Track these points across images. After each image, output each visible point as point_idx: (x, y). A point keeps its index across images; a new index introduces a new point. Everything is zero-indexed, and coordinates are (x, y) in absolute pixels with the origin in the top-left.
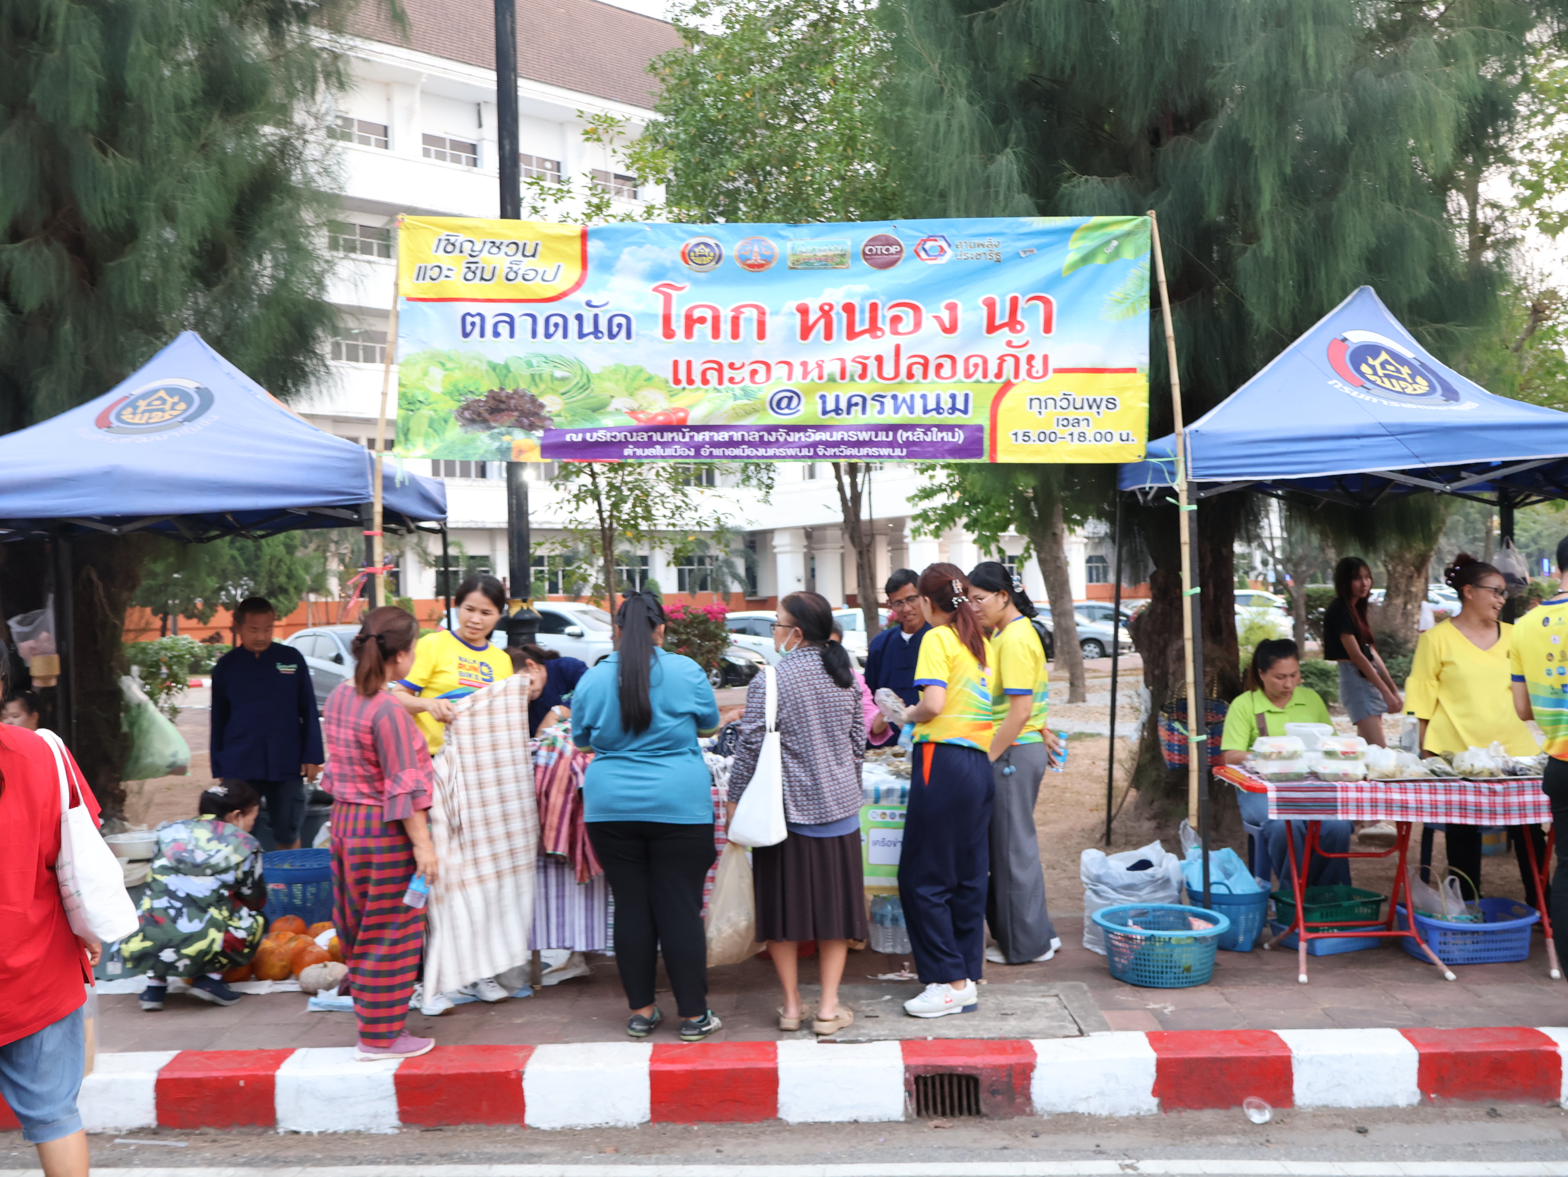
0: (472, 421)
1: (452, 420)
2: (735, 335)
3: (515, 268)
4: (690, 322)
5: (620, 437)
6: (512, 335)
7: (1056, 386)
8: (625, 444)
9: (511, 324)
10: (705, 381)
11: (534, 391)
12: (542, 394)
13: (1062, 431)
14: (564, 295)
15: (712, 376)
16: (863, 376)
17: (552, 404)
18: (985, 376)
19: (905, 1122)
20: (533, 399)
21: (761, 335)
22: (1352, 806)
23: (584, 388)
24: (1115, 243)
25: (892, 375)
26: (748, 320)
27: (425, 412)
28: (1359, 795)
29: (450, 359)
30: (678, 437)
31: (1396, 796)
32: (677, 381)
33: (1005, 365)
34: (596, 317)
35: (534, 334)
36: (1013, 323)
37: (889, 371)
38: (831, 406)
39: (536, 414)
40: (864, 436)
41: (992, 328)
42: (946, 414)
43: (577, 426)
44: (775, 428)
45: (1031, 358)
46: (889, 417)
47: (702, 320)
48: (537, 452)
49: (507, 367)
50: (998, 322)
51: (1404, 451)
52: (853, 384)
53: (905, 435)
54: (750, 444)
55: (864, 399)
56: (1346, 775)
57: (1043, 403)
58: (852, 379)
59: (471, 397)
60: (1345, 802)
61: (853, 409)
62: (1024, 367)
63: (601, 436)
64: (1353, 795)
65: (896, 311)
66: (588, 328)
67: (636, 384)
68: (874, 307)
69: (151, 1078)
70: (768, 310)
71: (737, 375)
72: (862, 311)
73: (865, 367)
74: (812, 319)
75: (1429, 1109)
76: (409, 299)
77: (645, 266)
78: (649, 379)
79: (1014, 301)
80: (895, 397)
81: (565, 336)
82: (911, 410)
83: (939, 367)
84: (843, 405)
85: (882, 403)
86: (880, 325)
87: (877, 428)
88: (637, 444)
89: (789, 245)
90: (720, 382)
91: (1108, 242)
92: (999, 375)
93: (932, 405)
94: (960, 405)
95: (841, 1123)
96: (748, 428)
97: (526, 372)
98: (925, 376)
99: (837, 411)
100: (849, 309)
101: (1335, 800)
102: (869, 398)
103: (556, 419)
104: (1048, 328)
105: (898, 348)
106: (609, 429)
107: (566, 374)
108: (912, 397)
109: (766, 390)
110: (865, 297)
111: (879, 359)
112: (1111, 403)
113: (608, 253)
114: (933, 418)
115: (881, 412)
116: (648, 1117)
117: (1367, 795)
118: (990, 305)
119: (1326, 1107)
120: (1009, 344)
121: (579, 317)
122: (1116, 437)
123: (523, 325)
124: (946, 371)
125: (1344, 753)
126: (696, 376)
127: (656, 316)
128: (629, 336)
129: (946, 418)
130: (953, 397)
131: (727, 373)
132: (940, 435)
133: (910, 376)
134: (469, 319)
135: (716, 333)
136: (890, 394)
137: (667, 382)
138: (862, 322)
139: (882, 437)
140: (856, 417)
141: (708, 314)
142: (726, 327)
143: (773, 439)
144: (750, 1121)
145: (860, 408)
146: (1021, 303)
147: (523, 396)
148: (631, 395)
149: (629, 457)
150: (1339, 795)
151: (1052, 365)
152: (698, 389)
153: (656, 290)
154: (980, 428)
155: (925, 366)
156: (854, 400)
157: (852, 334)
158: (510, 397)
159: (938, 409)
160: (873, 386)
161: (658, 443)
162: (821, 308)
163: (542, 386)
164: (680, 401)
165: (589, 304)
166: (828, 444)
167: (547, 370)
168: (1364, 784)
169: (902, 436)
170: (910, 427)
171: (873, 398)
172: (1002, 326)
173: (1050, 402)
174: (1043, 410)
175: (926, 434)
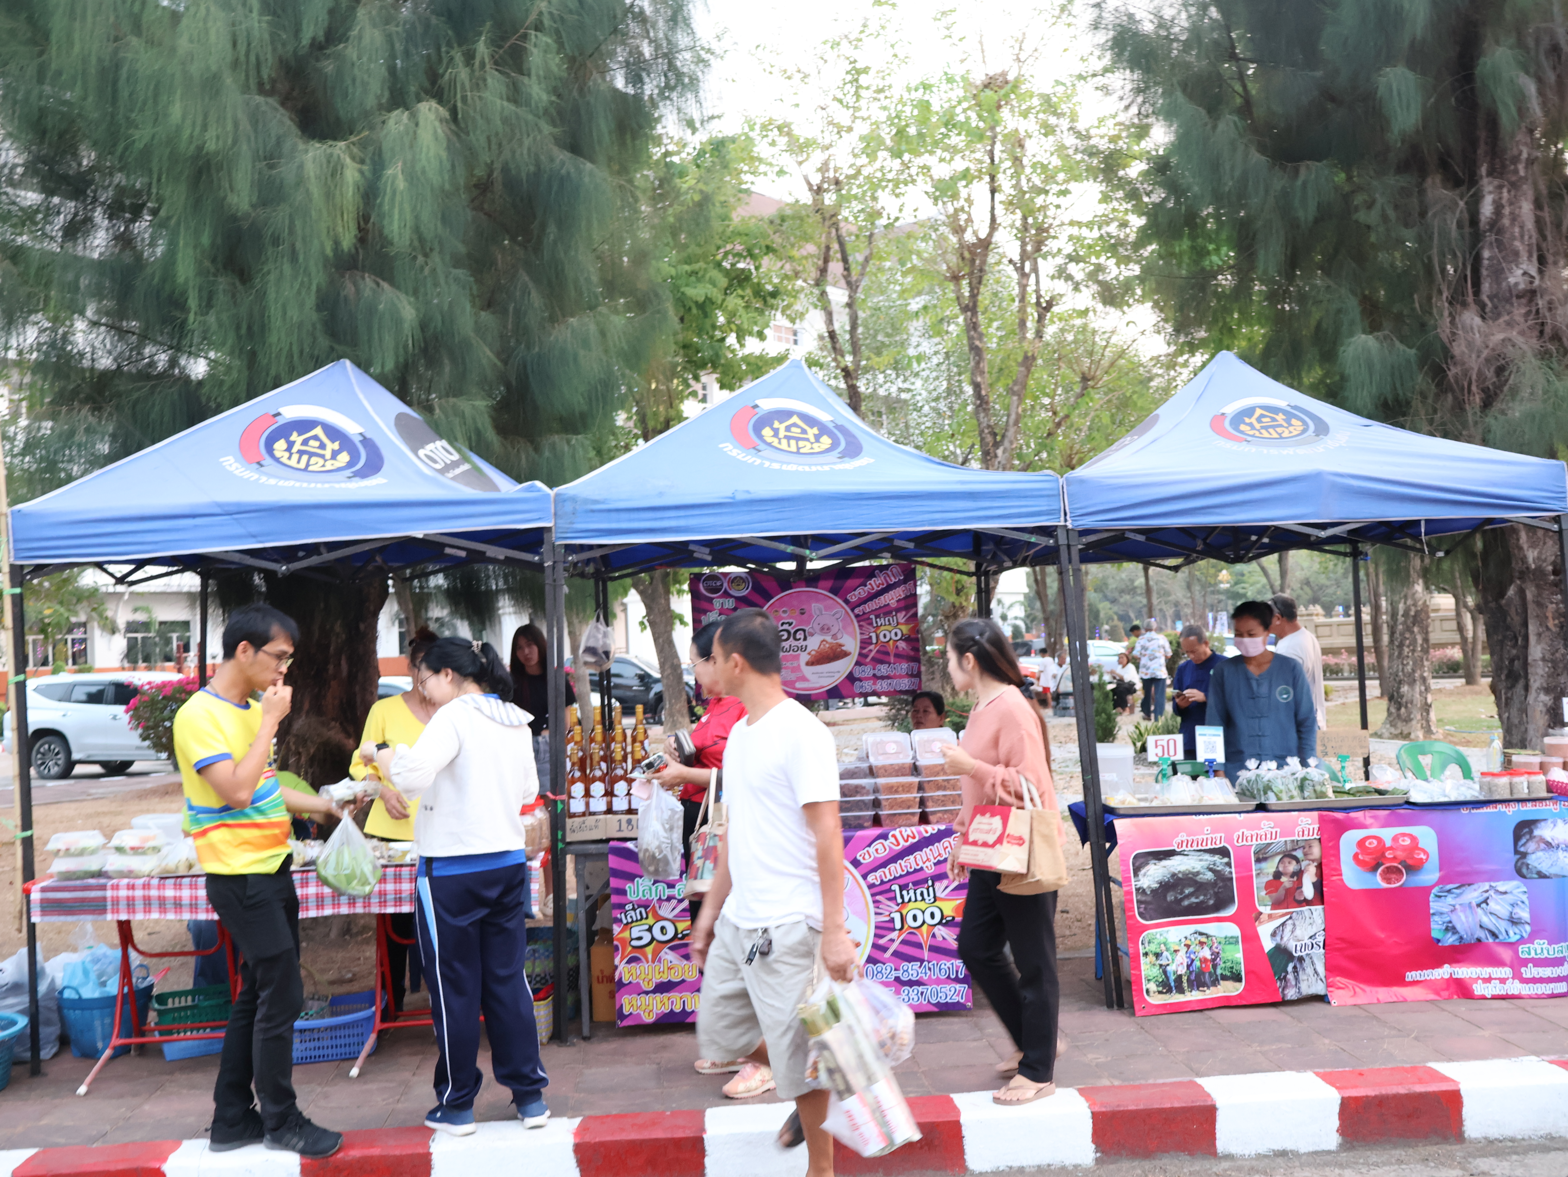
22: (123, 905)
28: (130, 893)
31: (170, 893)
56: (131, 872)
60: (116, 901)
64: (123, 893)
101: (104, 899)
117: (139, 893)
125: (132, 849)
150: (109, 893)
168: (140, 882)
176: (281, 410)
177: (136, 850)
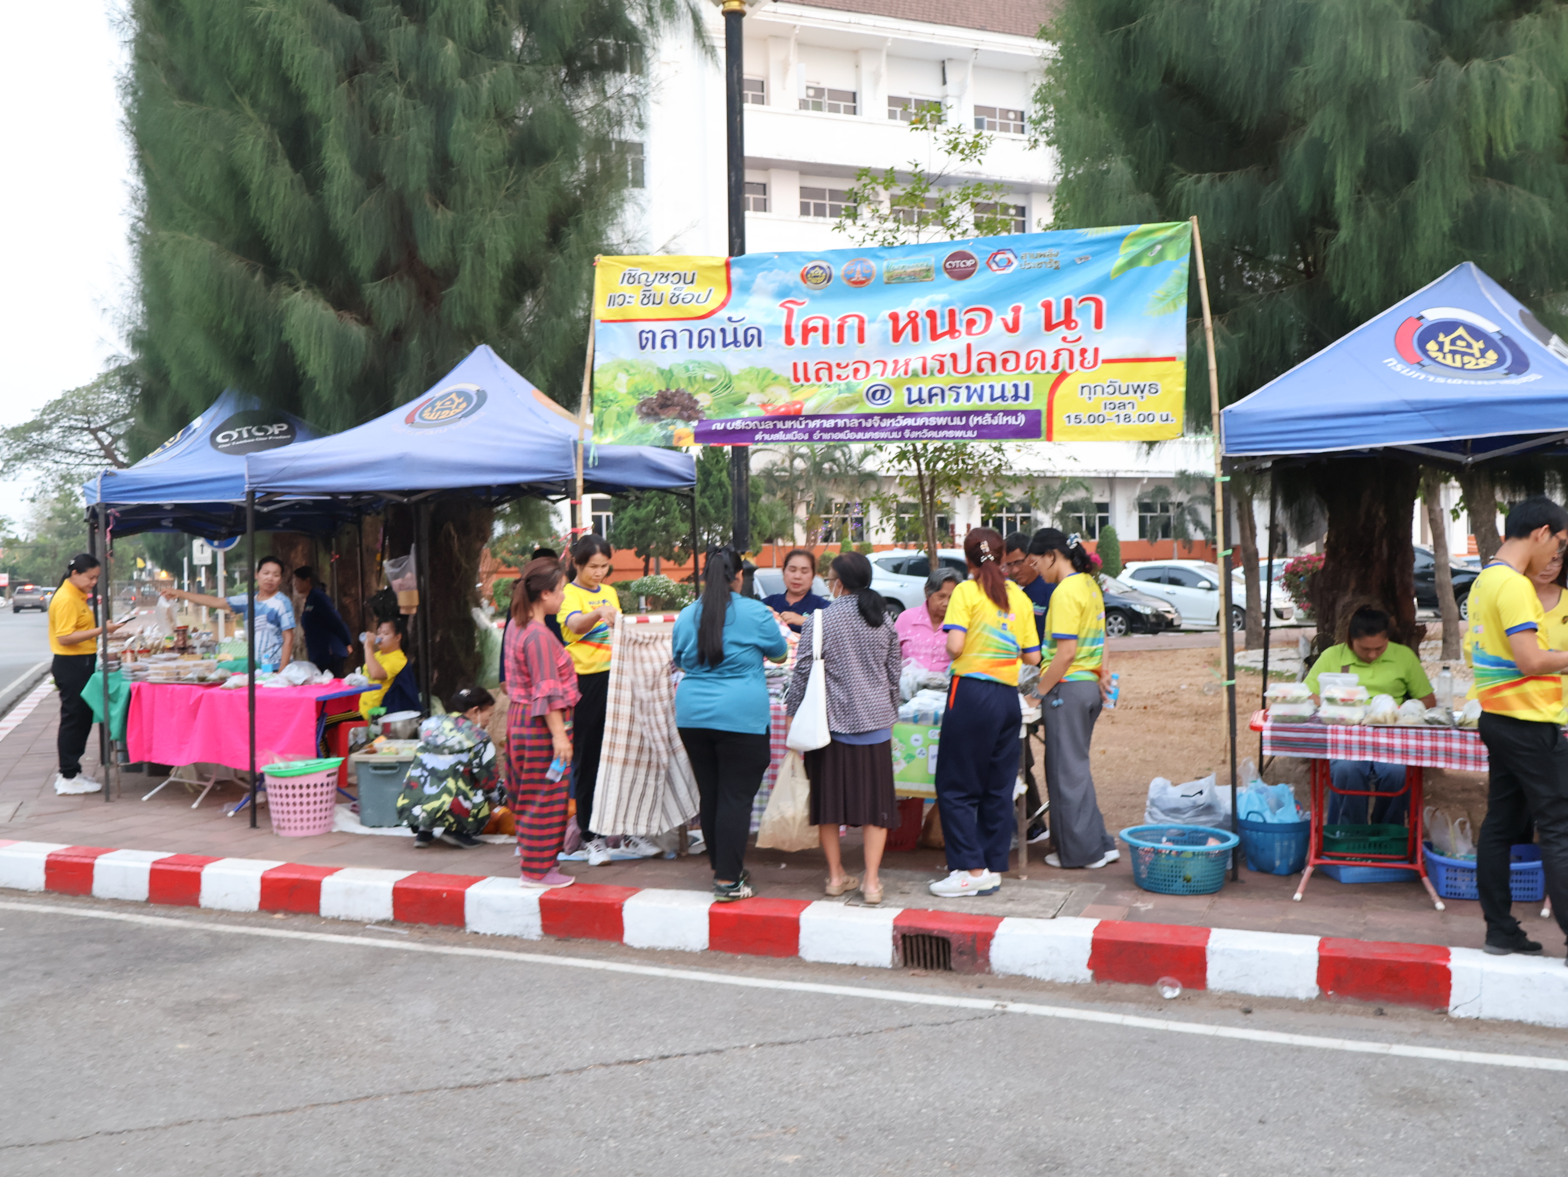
0: (648, 415)
1: (634, 414)
2: (841, 340)
3: (678, 293)
4: (806, 331)
5: (752, 425)
6: (675, 347)
7: (1104, 374)
8: (756, 431)
9: (674, 337)
10: (819, 379)
11: (690, 390)
12: (696, 392)
13: (1109, 414)
14: (713, 312)
15: (824, 374)
16: (941, 371)
17: (704, 400)
18: (1043, 367)
19: (892, 969)
20: (690, 397)
21: (861, 339)
22: (1341, 746)
23: (727, 387)
24: (1159, 247)
25: (964, 369)
26: (851, 327)
27: (615, 408)
28: (1348, 737)
29: (632, 366)
30: (796, 425)
31: (1383, 740)
32: (797, 380)
33: (1061, 358)
34: (735, 330)
35: (690, 346)
36: (1068, 322)
37: (962, 365)
38: (915, 396)
39: (693, 408)
40: (942, 421)
41: (1049, 326)
42: (1010, 401)
43: (722, 417)
44: (869, 416)
45: (1083, 351)
46: (963, 405)
47: (815, 329)
48: (692, 438)
49: (670, 371)
50: (1054, 322)
52: (932, 378)
53: (976, 419)
54: (852, 429)
55: (943, 391)
57: (1093, 390)
58: (932, 374)
59: (647, 396)
60: (1335, 743)
61: (934, 398)
62: (1077, 359)
63: (738, 425)
64: (1342, 737)
65: (970, 315)
66: (730, 339)
67: (766, 383)
68: (952, 313)
69: (390, 886)
70: (866, 319)
71: (844, 373)
72: (943, 317)
73: (942, 364)
74: (901, 324)
75: (1325, 1004)
76: (603, 321)
77: (773, 287)
78: (775, 378)
79: (1068, 303)
80: (968, 388)
81: (713, 346)
82: (981, 398)
83: (1005, 361)
84: (925, 395)
85: (958, 394)
86: (958, 327)
87: (952, 414)
88: (765, 431)
89: (885, 264)
90: (830, 379)
91: (1152, 247)
92: (1055, 366)
93: (997, 393)
94: (1022, 393)
95: (843, 966)
96: (850, 417)
97: (685, 376)
98: (994, 369)
99: (920, 400)
100: (931, 315)
101: (1325, 740)
102: (946, 389)
103: (707, 412)
104: (1098, 324)
105: (969, 347)
106: (744, 419)
107: (714, 376)
108: (982, 387)
109: (863, 384)
110: (944, 304)
111: (954, 356)
112: (1154, 388)
113: (746, 278)
114: (1000, 404)
115: (957, 400)
116: (707, 946)
117: (1355, 738)
118: (1048, 306)
119: (1234, 992)
120: (1064, 339)
121: (723, 330)
122: (1157, 418)
123: (682, 338)
124: (1011, 365)
125: (1343, 700)
126: (812, 375)
127: (780, 327)
128: (760, 344)
129: (1011, 405)
130: (1016, 386)
131: (836, 371)
132: (1005, 419)
133: (980, 369)
134: (644, 335)
135: (826, 340)
136: (963, 385)
137: (789, 380)
138: (943, 325)
139: (957, 421)
140: (937, 405)
141: (819, 324)
142: (833, 334)
143: (869, 425)
144: (779, 956)
145: (939, 397)
146: (1075, 304)
147: (683, 394)
148: (762, 391)
149: (758, 441)
150: (1329, 736)
151: (1102, 356)
152: (813, 385)
153: (782, 305)
154: (1038, 413)
155: (993, 360)
156: (934, 392)
157: (935, 336)
158: (674, 395)
159: (1003, 397)
160: (949, 379)
161: (780, 430)
162: (909, 316)
163: (696, 386)
164: (798, 396)
165: (730, 319)
166: (913, 429)
167: (699, 373)
168: (1356, 728)
169: (973, 421)
170: (980, 413)
171: (950, 389)
172: (1058, 324)
173: (1099, 389)
174: (1092, 396)
175: (992, 417)
176: (1423, 313)
177: (1345, 702)
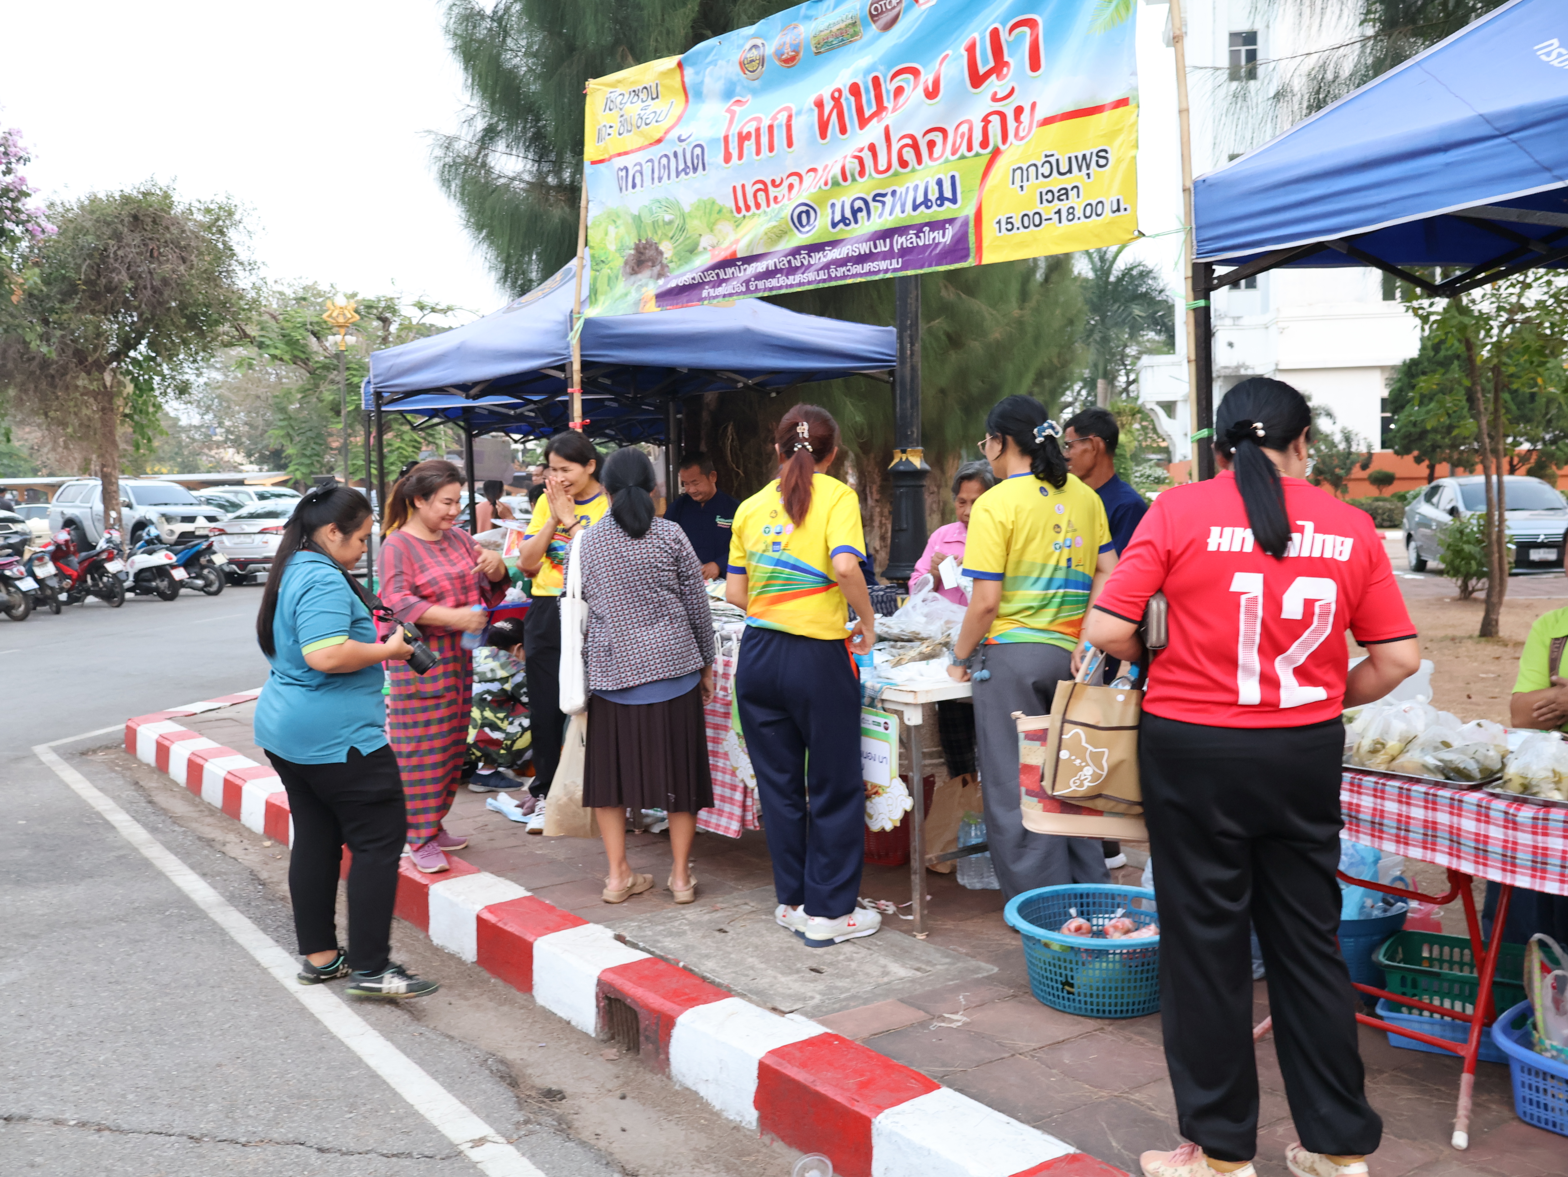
0: (629, 274)
1: (620, 276)
2: (772, 147)
3: (642, 113)
4: (742, 140)
5: (699, 278)
6: (642, 184)
7: (1039, 145)
8: (702, 285)
9: (641, 172)
10: (757, 205)
11: (656, 239)
12: (660, 240)
13: (1048, 210)
14: (668, 133)
15: (762, 198)
16: (862, 173)
17: (667, 250)
18: (971, 147)
19: (597, 1040)
20: (657, 247)
21: (790, 142)
23: (682, 229)
25: (886, 165)
26: (780, 126)
27: (606, 270)
29: (617, 215)
30: (736, 272)
32: (739, 210)
33: (990, 126)
34: (684, 151)
35: (653, 180)
36: (997, 67)
37: (883, 161)
38: (838, 216)
39: (659, 262)
40: (864, 248)
41: (977, 80)
42: (935, 207)
43: (681, 271)
44: (799, 250)
45: (1018, 111)
46: (887, 220)
47: (749, 136)
48: (654, 301)
49: (639, 217)
50: (982, 70)
51: (1524, 162)
52: (854, 185)
53: (903, 239)
54: (782, 272)
55: (866, 203)
57: (1025, 173)
58: (854, 180)
59: (628, 251)
61: (859, 215)
62: (1011, 124)
63: (688, 279)
65: (897, 82)
66: (681, 164)
67: (713, 218)
68: (876, 83)
70: (794, 112)
71: (779, 193)
72: (867, 90)
73: (861, 161)
74: (827, 111)
76: (593, 163)
77: (719, 86)
78: (720, 211)
79: (995, 36)
80: (893, 194)
81: (669, 177)
82: (904, 207)
83: (930, 144)
84: (848, 214)
85: (883, 204)
86: (886, 104)
87: (878, 236)
88: (710, 284)
90: (767, 203)
92: (984, 144)
93: (921, 197)
94: (948, 194)
95: (561, 1021)
96: (779, 254)
97: (651, 220)
98: (919, 161)
99: (845, 220)
100: (855, 90)
102: (870, 199)
103: (669, 265)
104: (1035, 64)
105: (890, 130)
106: (695, 271)
107: (672, 217)
108: (906, 190)
109: (788, 206)
110: (866, 72)
111: (872, 148)
112: (1103, 157)
113: (697, 80)
114: (924, 215)
115: (881, 215)
118: (971, 47)
120: (994, 96)
121: (675, 155)
122: (1107, 208)
123: (647, 172)
124: (937, 149)
126: (751, 200)
127: (719, 139)
128: (704, 169)
129: (936, 212)
130: (940, 183)
131: (773, 192)
132: (932, 236)
133: (904, 164)
134: (620, 174)
135: (759, 149)
136: (889, 191)
137: (732, 212)
138: (869, 102)
139: (882, 247)
140: (861, 226)
141: (752, 128)
142: (764, 140)
143: (799, 264)
145: (864, 213)
146: (1004, 36)
147: (651, 244)
148: (711, 229)
151: (1037, 116)
152: (754, 215)
153: (726, 109)
154: (967, 221)
155: (915, 146)
156: (857, 205)
157: (863, 121)
158: (645, 247)
159: (927, 202)
160: (871, 183)
161: (722, 281)
162: (833, 97)
163: (660, 233)
164: (740, 233)
165: (681, 139)
166: (839, 263)
167: (661, 215)
169: (900, 242)
170: (901, 230)
171: (874, 200)
172: (988, 74)
173: (1032, 170)
174: (1025, 184)
175: (918, 237)
